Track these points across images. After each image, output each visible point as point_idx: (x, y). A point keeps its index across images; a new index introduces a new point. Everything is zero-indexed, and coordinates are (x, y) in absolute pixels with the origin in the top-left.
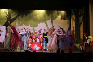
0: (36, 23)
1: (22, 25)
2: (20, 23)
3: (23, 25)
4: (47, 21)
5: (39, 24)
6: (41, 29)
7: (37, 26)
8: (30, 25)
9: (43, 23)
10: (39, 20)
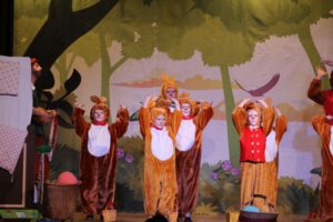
0: (240, 35)
1: (148, 55)
2: (137, 36)
3: (156, 51)
4: (314, 28)
5: (258, 44)
6: (275, 79)
7: (249, 57)
8: (198, 55)
9: (284, 40)
10: (258, 21)
